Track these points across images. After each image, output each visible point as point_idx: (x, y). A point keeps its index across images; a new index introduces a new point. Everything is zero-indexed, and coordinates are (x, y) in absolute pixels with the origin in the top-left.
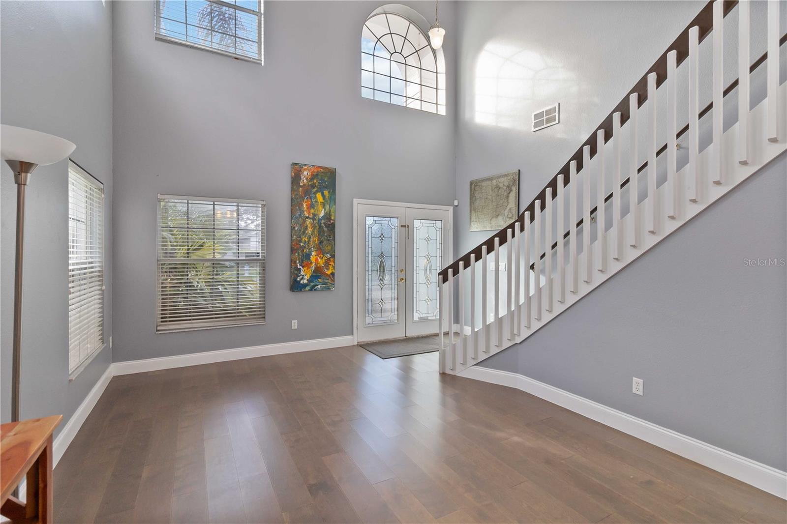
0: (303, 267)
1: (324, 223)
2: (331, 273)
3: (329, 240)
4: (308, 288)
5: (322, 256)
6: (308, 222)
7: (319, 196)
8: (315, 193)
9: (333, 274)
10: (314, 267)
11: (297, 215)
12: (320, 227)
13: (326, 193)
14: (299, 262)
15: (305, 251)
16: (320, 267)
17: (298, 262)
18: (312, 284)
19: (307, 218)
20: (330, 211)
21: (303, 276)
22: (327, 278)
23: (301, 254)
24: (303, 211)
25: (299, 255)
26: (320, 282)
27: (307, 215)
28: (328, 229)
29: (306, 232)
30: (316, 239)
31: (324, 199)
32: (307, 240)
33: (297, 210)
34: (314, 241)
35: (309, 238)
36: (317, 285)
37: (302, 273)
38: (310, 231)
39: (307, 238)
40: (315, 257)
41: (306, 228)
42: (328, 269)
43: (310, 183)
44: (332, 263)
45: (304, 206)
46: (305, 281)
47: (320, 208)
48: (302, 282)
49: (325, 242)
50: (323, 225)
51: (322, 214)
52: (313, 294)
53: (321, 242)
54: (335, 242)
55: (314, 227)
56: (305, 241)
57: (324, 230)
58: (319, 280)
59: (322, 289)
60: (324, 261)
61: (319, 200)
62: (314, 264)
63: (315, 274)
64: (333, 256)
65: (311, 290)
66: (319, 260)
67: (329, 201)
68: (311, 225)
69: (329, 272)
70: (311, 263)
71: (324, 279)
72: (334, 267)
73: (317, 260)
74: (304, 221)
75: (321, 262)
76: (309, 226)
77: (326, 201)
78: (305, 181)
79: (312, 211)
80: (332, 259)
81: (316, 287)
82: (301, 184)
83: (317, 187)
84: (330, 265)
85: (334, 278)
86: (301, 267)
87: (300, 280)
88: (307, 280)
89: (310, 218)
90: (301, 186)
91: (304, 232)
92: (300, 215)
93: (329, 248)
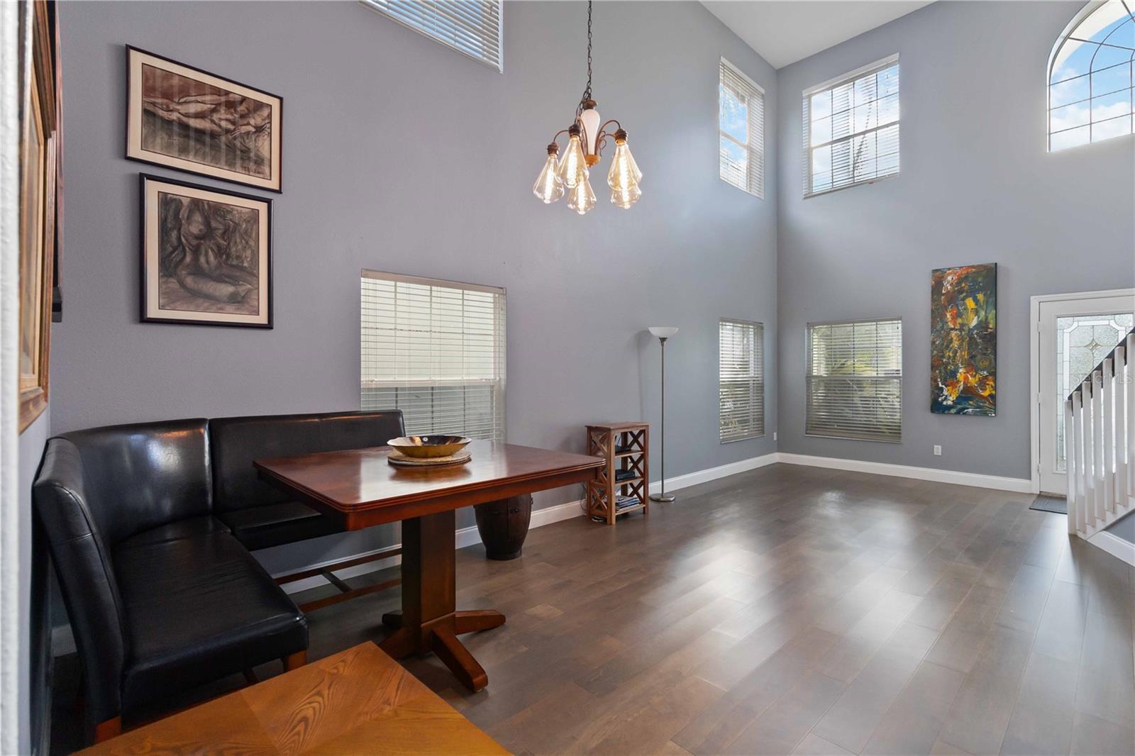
0: (946, 386)
1: (977, 334)
2: (989, 395)
3: (985, 354)
4: (953, 411)
5: (974, 373)
6: (953, 334)
7: (970, 303)
8: (963, 299)
9: (993, 397)
10: (961, 388)
11: (938, 328)
12: (971, 338)
13: (980, 296)
14: (941, 380)
15: (949, 368)
16: (971, 387)
17: (939, 380)
18: (959, 407)
19: (952, 329)
20: (987, 318)
21: (946, 396)
22: (983, 401)
23: (943, 371)
24: (947, 323)
25: (940, 372)
26: (972, 405)
27: (953, 327)
28: (983, 341)
29: (951, 346)
30: (965, 354)
31: (976, 304)
32: (951, 354)
33: (939, 322)
34: (962, 357)
35: (956, 352)
36: (968, 408)
37: (945, 393)
38: (956, 344)
39: (952, 353)
40: (963, 375)
41: (951, 341)
42: (984, 390)
43: (956, 289)
44: (992, 383)
45: (948, 317)
46: (950, 403)
47: (971, 315)
48: (945, 403)
49: (979, 357)
50: (975, 336)
51: (974, 322)
52: (960, 418)
53: (972, 357)
54: (996, 356)
55: (961, 339)
56: (949, 356)
57: (976, 342)
58: (971, 402)
59: (975, 414)
60: (977, 379)
61: (969, 307)
62: (962, 383)
63: (963, 395)
64: (993, 374)
65: (958, 413)
66: (970, 378)
67: (985, 306)
68: (958, 337)
69: (986, 394)
70: (958, 382)
71: (977, 401)
72: (995, 388)
73: (966, 378)
74: (948, 334)
75: (973, 381)
76: (955, 338)
77: (981, 307)
78: (949, 287)
79: (959, 321)
80: (990, 378)
81: (966, 410)
82: (943, 292)
83: (967, 292)
84: (988, 384)
85: (995, 402)
86: (943, 386)
87: (943, 401)
88: (953, 401)
89: (957, 330)
90: (943, 294)
91: (947, 347)
92: (942, 328)
93: (987, 363)
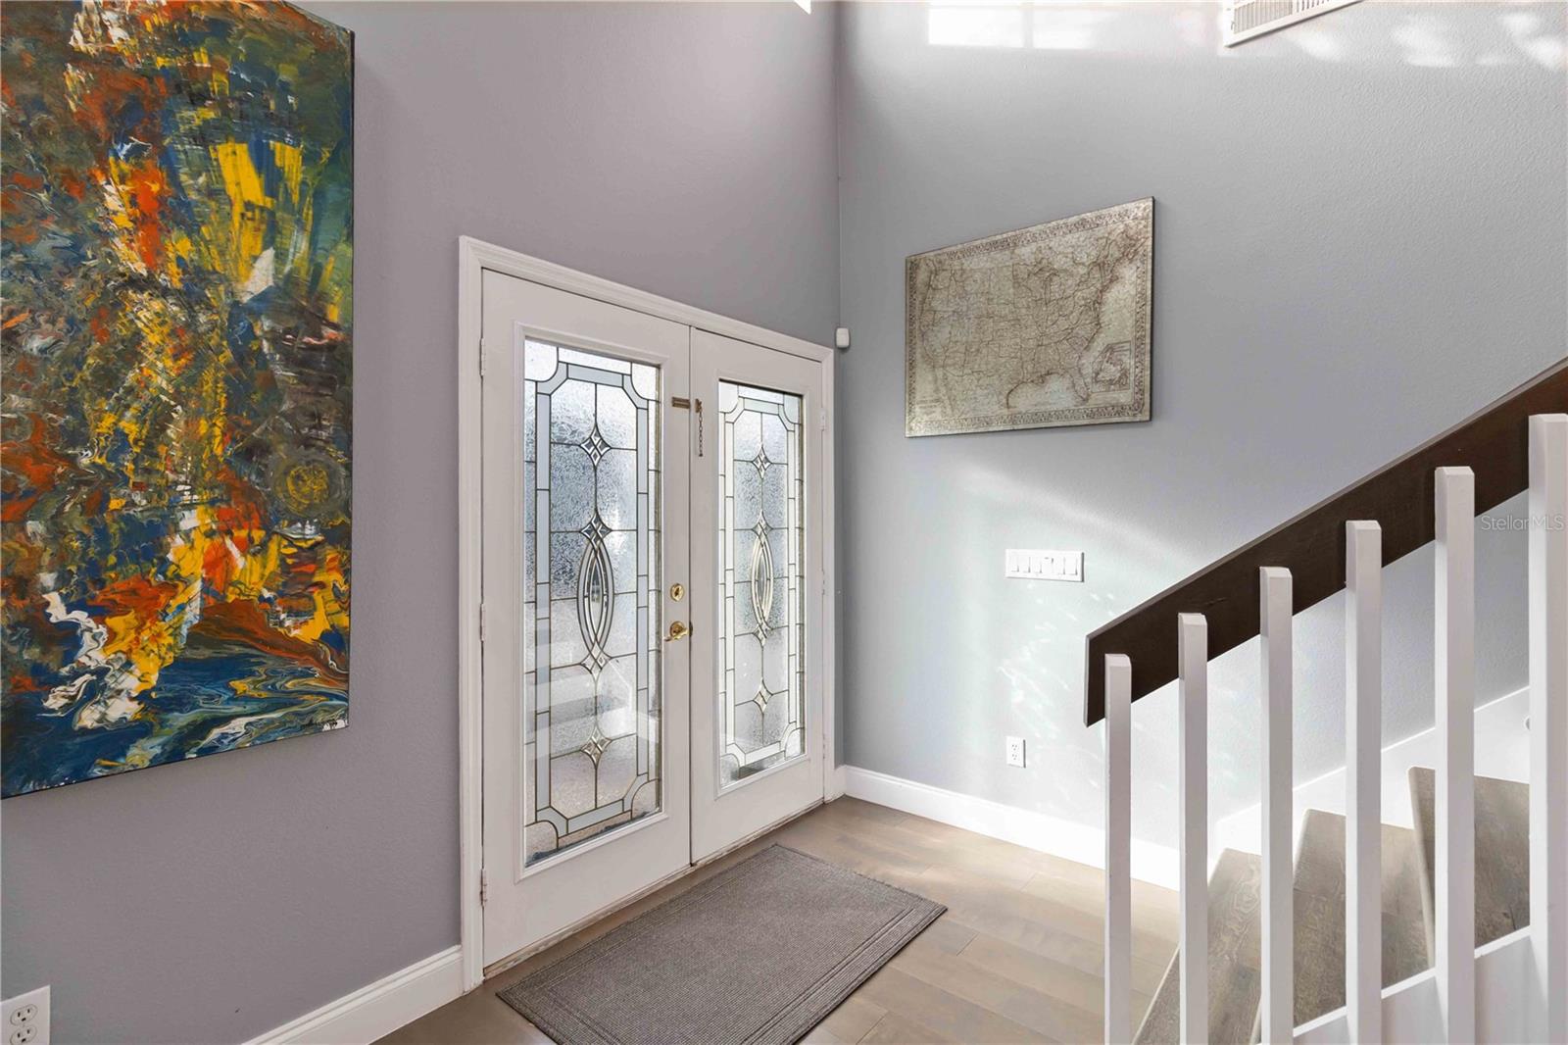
0: (99, 613)
1: (275, 339)
2: (325, 637)
3: (308, 442)
4: (140, 753)
5: (258, 535)
6: (146, 311)
7: (237, 168)
8: (204, 137)
9: (337, 639)
10: (192, 614)
11: (42, 250)
12: (245, 355)
13: (288, 156)
14: (63, 580)
15: (114, 504)
16: (244, 606)
17: (48, 579)
18: (180, 720)
19: (135, 282)
20: (317, 273)
21: (101, 672)
22: (298, 666)
23: (79, 523)
24: (106, 236)
25: (57, 530)
26: (246, 699)
27: (141, 268)
28: (302, 378)
29: (131, 377)
30: (214, 432)
31: (270, 190)
32: (130, 427)
33: (43, 216)
34: (195, 445)
35: (158, 420)
36: (226, 719)
37: (93, 654)
38: (159, 372)
39: (140, 419)
40: (203, 544)
41: (132, 350)
42: (301, 613)
43: (160, 62)
44: (335, 578)
45: (113, 202)
46: (122, 709)
47: (247, 239)
48: (88, 718)
49: (281, 451)
50: (266, 346)
51: (259, 278)
52: (192, 771)
53: (252, 452)
54: (349, 454)
55: (191, 350)
56: (120, 435)
57: (271, 381)
58: (241, 686)
59: (262, 737)
60: (273, 564)
61: (231, 190)
62: (198, 586)
63: (204, 653)
64: (340, 536)
65: (173, 755)
66: (240, 561)
67: (309, 213)
68: (173, 333)
69: (309, 631)
70: (174, 583)
71: (273, 674)
72: (344, 601)
73: (218, 562)
74: (111, 305)
75: (251, 573)
76: (153, 339)
77: (288, 205)
78: (117, 33)
79: (180, 245)
80: (330, 553)
81: (216, 733)
82: (77, 40)
83: (221, 104)
84: (321, 585)
85: (345, 664)
86: (80, 616)
87: (74, 706)
88: (143, 697)
89: (165, 292)
90: (78, 58)
91: (107, 379)
92: (72, 258)
93: (314, 486)
